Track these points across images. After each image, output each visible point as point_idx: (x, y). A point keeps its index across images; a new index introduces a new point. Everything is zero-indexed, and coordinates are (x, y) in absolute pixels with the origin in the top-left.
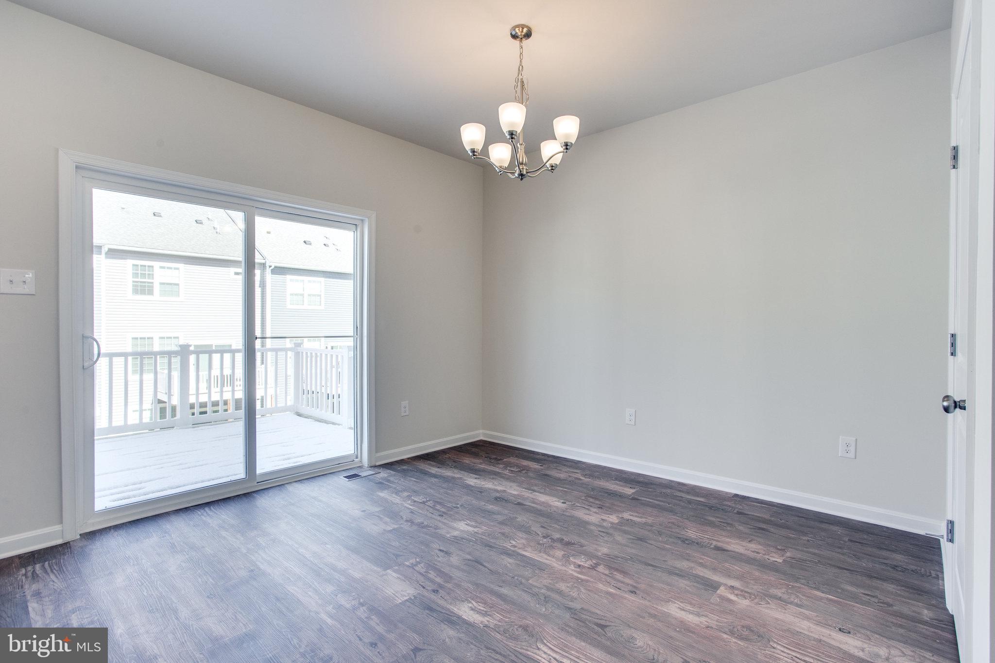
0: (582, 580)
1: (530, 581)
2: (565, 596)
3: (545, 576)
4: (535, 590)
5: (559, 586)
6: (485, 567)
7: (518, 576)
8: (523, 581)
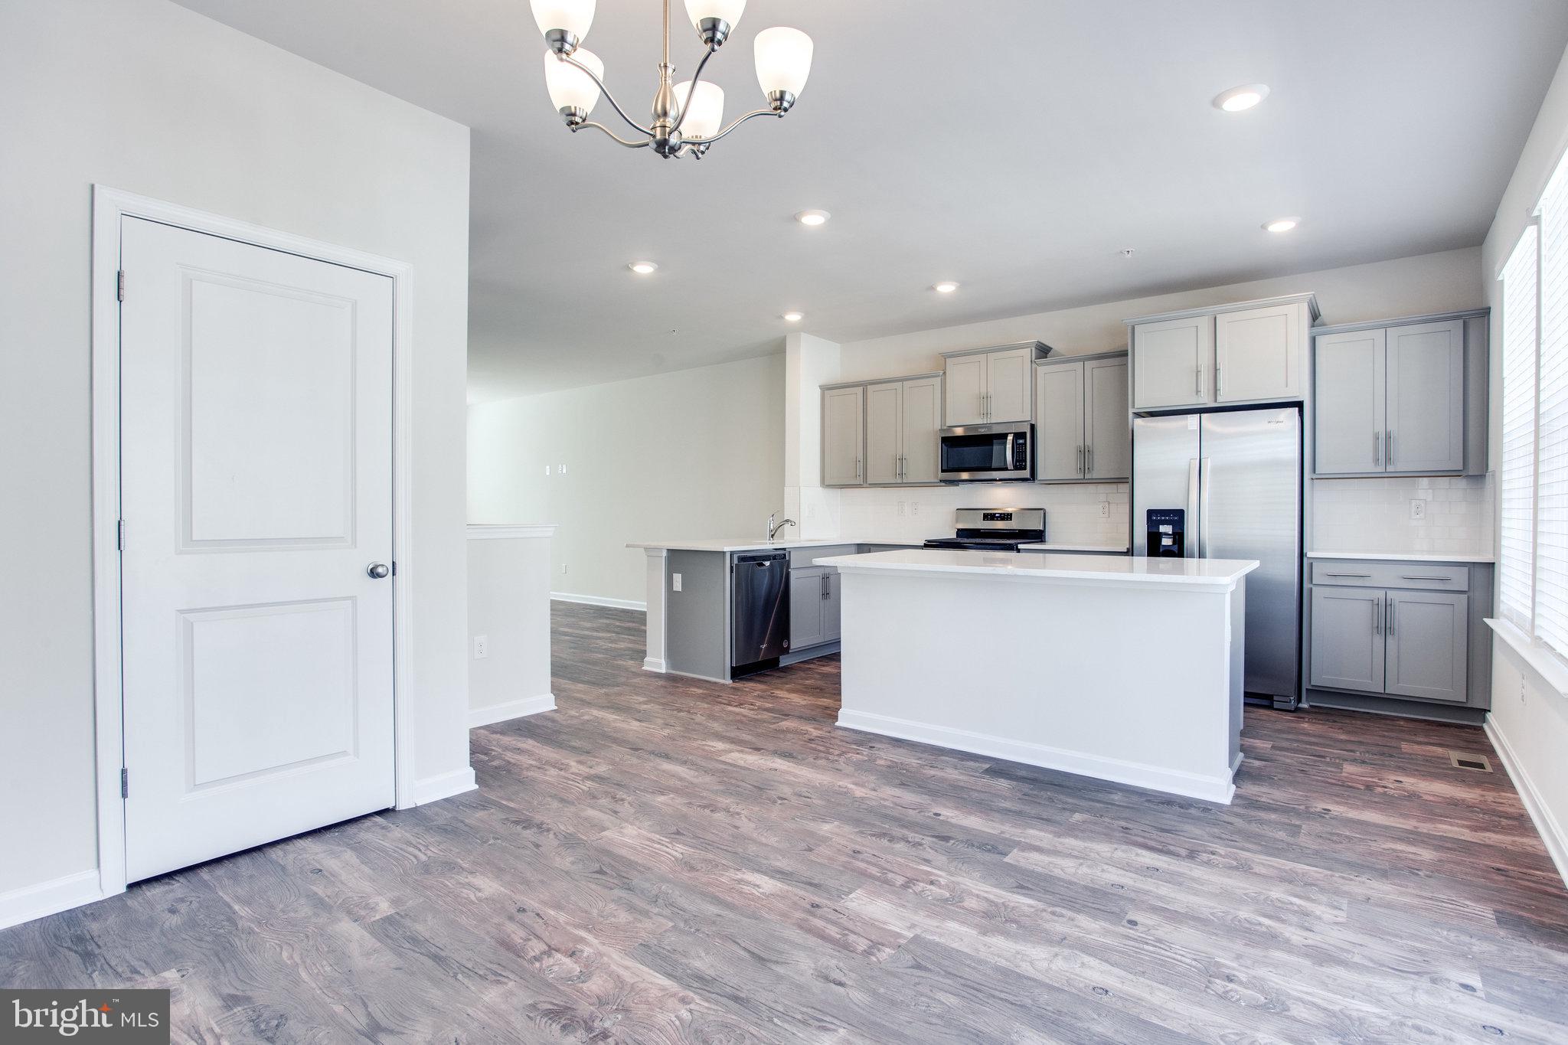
0: (586, 928)
1: (671, 924)
2: (626, 904)
3: (643, 934)
4: (667, 912)
5: (628, 917)
6: (745, 949)
7: (689, 934)
8: (682, 925)
